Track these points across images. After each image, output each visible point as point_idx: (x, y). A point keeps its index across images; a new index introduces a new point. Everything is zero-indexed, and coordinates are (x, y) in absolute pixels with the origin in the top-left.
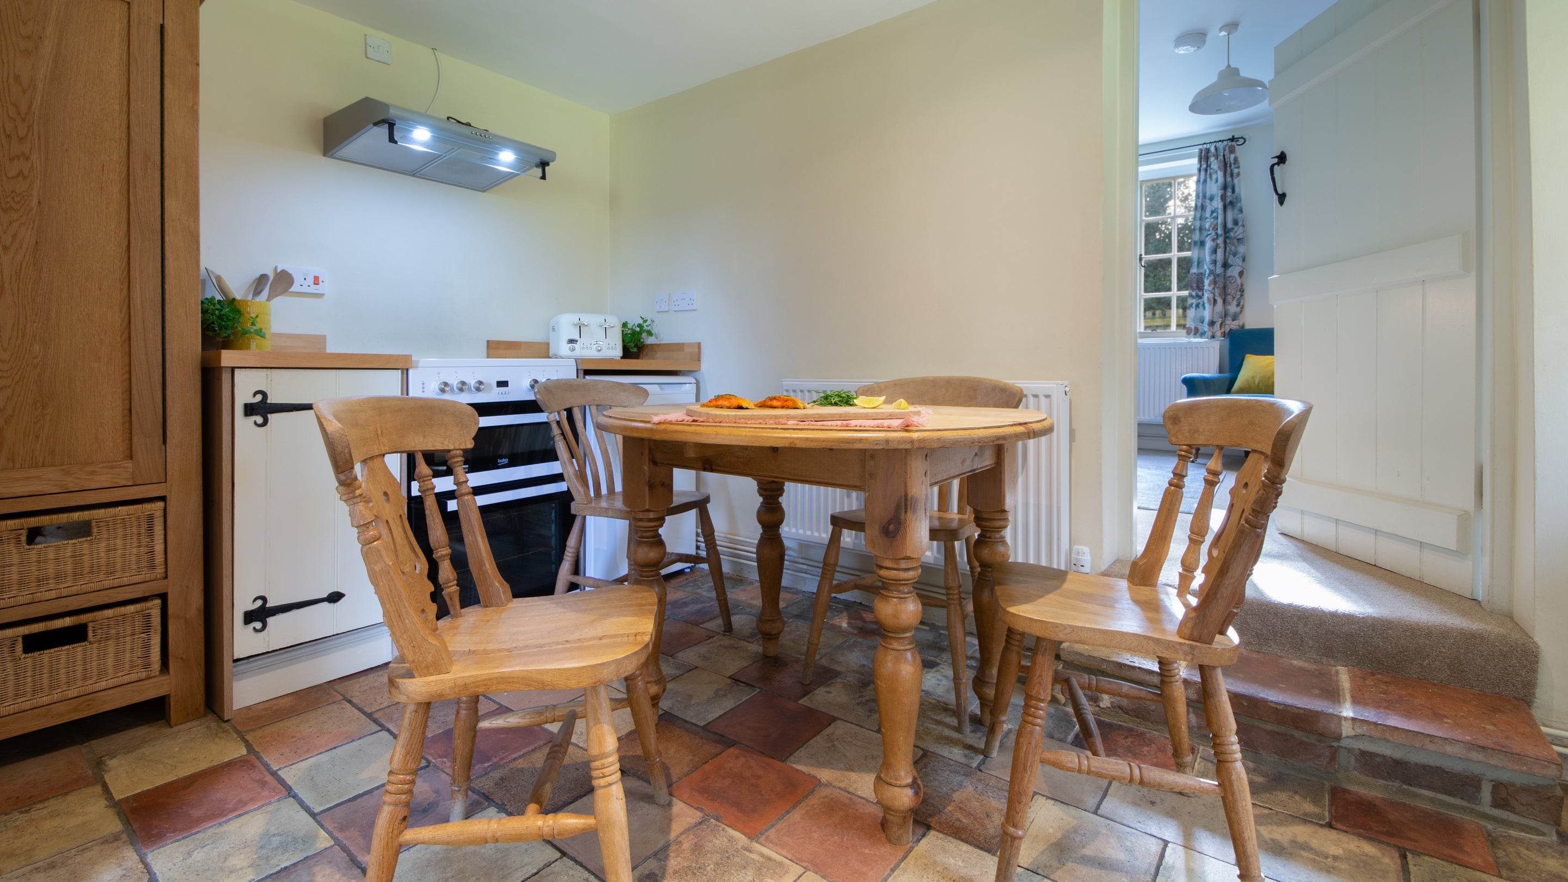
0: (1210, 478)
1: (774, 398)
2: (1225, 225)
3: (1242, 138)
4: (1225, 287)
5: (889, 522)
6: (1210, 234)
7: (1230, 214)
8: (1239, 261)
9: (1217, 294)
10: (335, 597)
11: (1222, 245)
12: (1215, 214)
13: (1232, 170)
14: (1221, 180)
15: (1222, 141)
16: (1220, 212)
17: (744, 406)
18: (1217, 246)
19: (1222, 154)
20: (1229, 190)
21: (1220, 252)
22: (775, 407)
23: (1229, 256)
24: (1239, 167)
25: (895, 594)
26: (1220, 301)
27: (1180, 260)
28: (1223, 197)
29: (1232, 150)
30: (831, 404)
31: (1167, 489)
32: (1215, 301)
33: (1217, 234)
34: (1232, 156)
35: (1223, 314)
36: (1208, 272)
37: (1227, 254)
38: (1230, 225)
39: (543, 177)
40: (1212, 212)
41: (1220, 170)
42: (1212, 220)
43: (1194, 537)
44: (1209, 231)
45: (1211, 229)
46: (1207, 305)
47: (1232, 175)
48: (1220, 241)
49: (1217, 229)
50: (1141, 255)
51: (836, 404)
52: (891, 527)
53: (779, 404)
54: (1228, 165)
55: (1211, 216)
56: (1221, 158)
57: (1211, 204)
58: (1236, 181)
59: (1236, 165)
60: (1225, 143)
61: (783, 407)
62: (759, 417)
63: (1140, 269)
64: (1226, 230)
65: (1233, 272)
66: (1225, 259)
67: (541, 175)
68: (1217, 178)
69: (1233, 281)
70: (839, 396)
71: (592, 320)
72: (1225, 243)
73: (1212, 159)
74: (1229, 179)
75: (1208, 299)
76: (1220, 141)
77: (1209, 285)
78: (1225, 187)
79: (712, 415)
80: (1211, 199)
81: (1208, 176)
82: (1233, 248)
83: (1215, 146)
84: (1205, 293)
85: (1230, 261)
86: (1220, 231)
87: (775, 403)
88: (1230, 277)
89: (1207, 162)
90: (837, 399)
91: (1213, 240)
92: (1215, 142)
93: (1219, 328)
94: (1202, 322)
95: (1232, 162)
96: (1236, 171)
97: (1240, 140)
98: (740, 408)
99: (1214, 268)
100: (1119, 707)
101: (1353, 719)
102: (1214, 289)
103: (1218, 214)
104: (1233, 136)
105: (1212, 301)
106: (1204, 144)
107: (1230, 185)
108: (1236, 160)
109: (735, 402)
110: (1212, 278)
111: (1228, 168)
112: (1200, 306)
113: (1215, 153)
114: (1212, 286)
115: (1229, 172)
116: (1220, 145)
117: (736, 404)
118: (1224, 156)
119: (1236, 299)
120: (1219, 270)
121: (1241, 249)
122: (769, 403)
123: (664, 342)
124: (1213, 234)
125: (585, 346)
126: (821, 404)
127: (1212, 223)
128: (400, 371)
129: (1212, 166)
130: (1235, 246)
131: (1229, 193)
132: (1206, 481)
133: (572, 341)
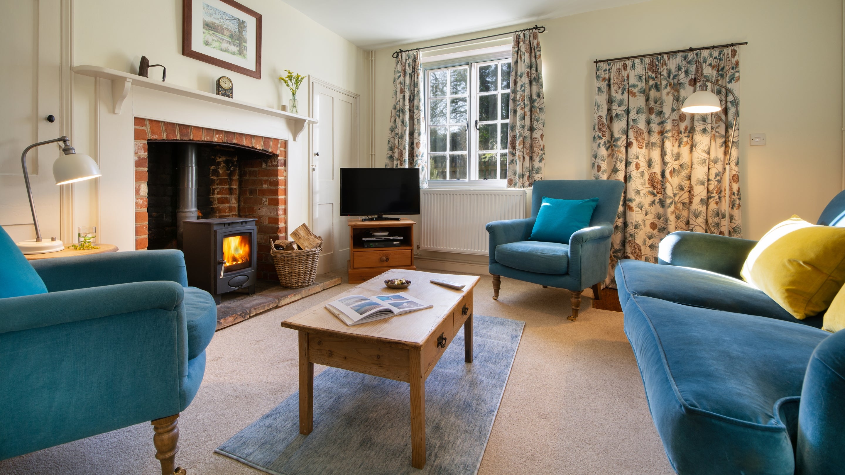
2: (531, 97)
3: (543, 27)
4: (531, 147)
6: (520, 104)
7: (535, 88)
8: (541, 126)
9: (525, 153)
11: (528, 113)
12: (523, 88)
13: (535, 53)
14: (527, 60)
15: (529, 29)
16: (527, 86)
18: (525, 114)
19: (528, 39)
20: (534, 69)
21: (527, 118)
23: (534, 121)
24: (540, 51)
26: (527, 158)
27: (503, 125)
28: (529, 74)
29: (535, 37)
32: (524, 158)
33: (524, 104)
34: (536, 42)
35: (531, 168)
36: (518, 134)
37: (533, 120)
38: (534, 97)
40: (522, 87)
41: (527, 52)
42: (521, 93)
44: (519, 101)
45: (521, 100)
46: (518, 161)
47: (535, 57)
48: (527, 109)
49: (525, 100)
50: (476, 121)
54: (533, 49)
55: (520, 89)
56: (527, 42)
57: (520, 80)
58: (538, 61)
59: (538, 49)
60: (531, 31)
63: (476, 131)
64: (532, 101)
65: (537, 134)
66: (531, 124)
68: (525, 59)
69: (537, 142)
72: (531, 111)
73: (521, 43)
74: (533, 60)
75: (519, 156)
76: (527, 29)
77: (519, 145)
78: (531, 67)
80: (521, 76)
81: (519, 57)
82: (537, 115)
83: (524, 33)
84: (517, 152)
85: (534, 126)
86: (527, 102)
88: (534, 138)
89: (518, 46)
91: (522, 109)
92: (524, 30)
93: (527, 180)
94: (515, 175)
95: (536, 46)
96: (538, 53)
97: (541, 28)
99: (522, 132)
102: (523, 148)
103: (525, 88)
104: (536, 26)
105: (522, 158)
106: (516, 31)
107: (534, 64)
108: (538, 44)
110: (521, 139)
111: (533, 51)
112: (514, 162)
113: (523, 39)
114: (522, 146)
115: (533, 54)
116: (527, 33)
118: (530, 41)
119: (538, 156)
120: (527, 133)
121: (542, 116)
124: (522, 104)
127: (521, 95)
129: (521, 49)
130: (538, 114)
131: (534, 72)
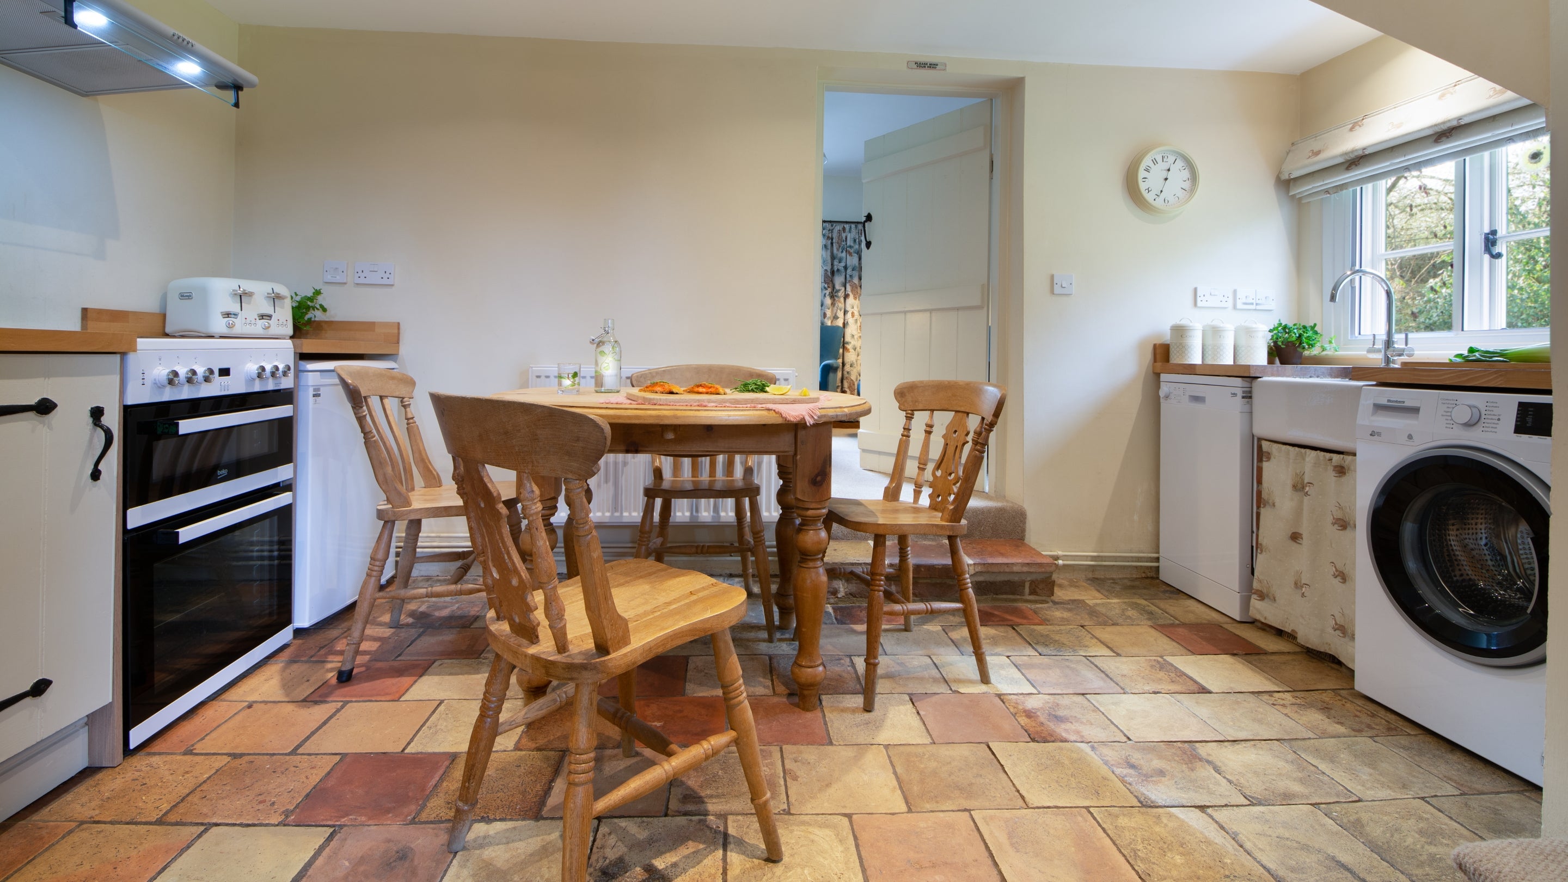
0: (928, 429)
1: (701, 386)
5: (817, 476)
10: (40, 687)
17: (675, 391)
22: (701, 393)
25: (813, 527)
30: (749, 391)
31: (901, 440)
39: (237, 105)
43: (921, 466)
51: (753, 391)
52: (819, 478)
53: (704, 390)
61: (707, 393)
62: (686, 401)
67: (233, 101)
70: (756, 384)
71: (260, 288)
79: (647, 398)
87: (701, 390)
90: (754, 387)
98: (672, 393)
100: (851, 594)
101: (974, 564)
109: (667, 388)
117: (667, 390)
122: (696, 389)
123: (336, 319)
125: (248, 321)
126: (741, 391)
128: (118, 356)
132: (926, 431)
133: (228, 315)
